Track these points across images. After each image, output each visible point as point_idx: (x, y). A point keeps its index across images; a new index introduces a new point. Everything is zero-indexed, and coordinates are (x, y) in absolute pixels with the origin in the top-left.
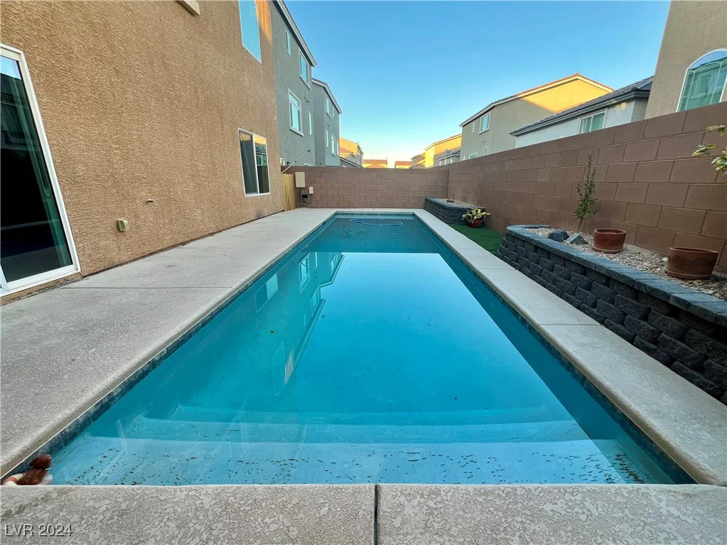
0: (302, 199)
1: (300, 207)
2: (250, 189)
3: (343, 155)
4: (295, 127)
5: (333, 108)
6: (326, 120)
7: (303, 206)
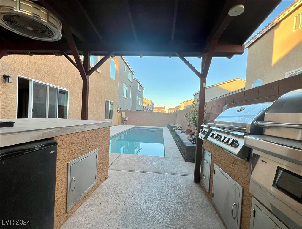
0: (123, 121)
1: (123, 124)
2: (106, 117)
4: (125, 96)
5: (141, 88)
6: (138, 92)
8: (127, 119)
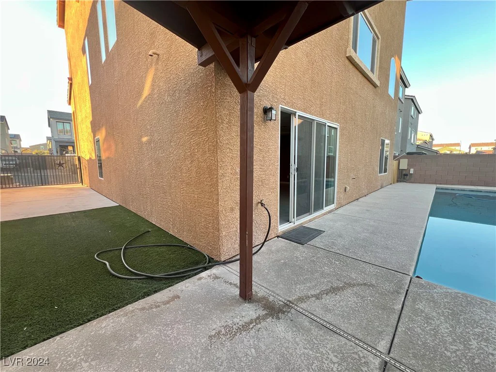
0: (403, 177)
1: (401, 181)
3: (418, 143)
5: (416, 111)
6: (410, 119)
7: (403, 181)
8: (412, 171)
